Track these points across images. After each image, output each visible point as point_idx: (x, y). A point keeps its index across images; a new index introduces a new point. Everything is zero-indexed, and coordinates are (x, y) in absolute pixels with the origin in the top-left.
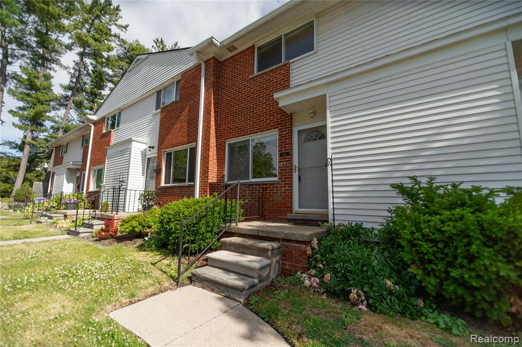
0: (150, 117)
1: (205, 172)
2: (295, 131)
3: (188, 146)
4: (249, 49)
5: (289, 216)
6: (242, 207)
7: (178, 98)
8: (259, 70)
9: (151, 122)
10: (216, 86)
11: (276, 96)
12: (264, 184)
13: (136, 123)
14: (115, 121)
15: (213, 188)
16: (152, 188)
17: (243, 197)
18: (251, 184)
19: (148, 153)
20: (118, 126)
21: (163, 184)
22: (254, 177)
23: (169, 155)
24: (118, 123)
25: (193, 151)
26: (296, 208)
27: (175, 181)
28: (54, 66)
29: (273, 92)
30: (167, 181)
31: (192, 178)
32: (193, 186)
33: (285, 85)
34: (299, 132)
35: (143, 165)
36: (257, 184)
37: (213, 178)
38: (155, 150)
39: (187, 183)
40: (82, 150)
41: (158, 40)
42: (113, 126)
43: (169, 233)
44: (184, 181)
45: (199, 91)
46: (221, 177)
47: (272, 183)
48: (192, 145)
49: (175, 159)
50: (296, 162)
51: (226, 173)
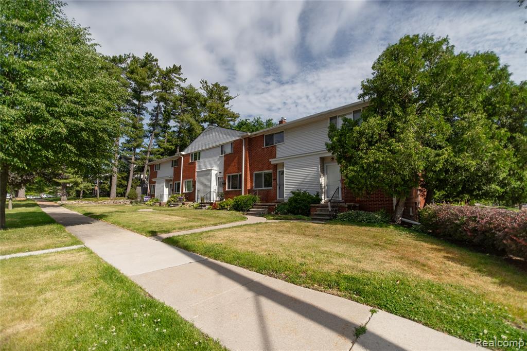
0: (218, 157)
1: (246, 185)
2: (278, 171)
3: (238, 174)
4: (261, 136)
5: (276, 201)
6: (259, 198)
7: (232, 152)
8: (266, 146)
9: (219, 160)
10: (249, 150)
11: (270, 160)
12: (268, 190)
13: (210, 159)
14: (196, 156)
15: (249, 192)
16: (221, 190)
17: (259, 194)
18: (263, 190)
19: (218, 175)
20: (199, 159)
21: (227, 190)
22: (265, 187)
23: (229, 177)
24: (199, 158)
25: (241, 176)
26: (278, 198)
27: (232, 188)
28: (144, 112)
29: (269, 158)
30: (229, 188)
31: (240, 187)
32: (241, 191)
33: (274, 157)
34: (279, 171)
35: (216, 179)
36: (265, 190)
37: (249, 187)
38: (222, 174)
39: (238, 189)
40: (173, 169)
41: (203, 81)
42: (196, 159)
43: (238, 205)
44: (237, 188)
45: (243, 150)
46: (252, 187)
47: (270, 190)
48: (240, 173)
49: (232, 178)
50: (278, 183)
51: (254, 185)
